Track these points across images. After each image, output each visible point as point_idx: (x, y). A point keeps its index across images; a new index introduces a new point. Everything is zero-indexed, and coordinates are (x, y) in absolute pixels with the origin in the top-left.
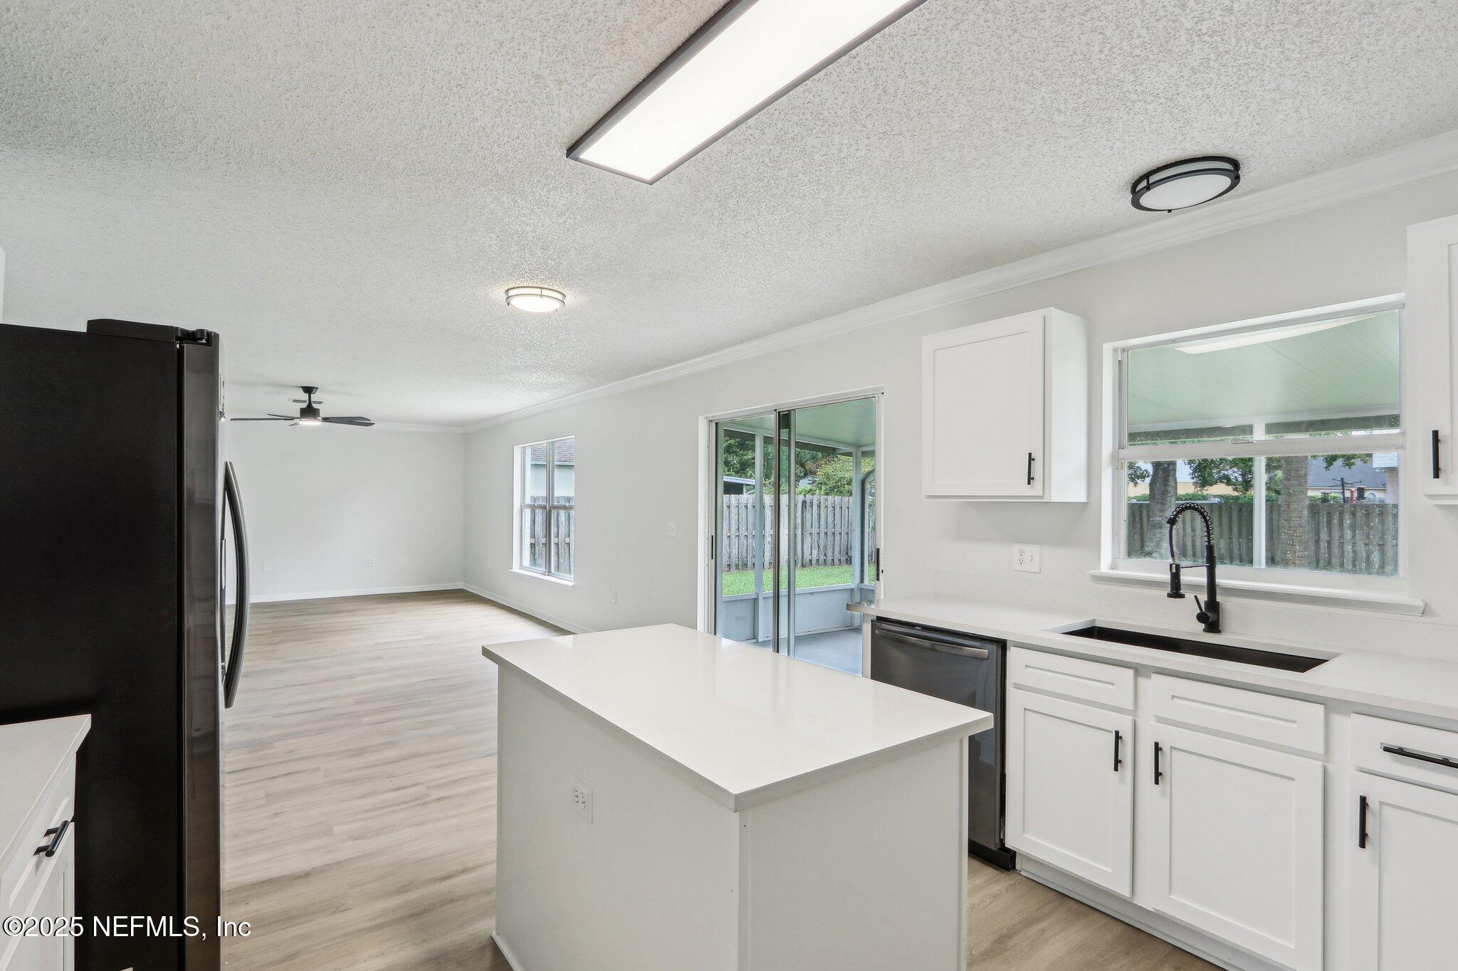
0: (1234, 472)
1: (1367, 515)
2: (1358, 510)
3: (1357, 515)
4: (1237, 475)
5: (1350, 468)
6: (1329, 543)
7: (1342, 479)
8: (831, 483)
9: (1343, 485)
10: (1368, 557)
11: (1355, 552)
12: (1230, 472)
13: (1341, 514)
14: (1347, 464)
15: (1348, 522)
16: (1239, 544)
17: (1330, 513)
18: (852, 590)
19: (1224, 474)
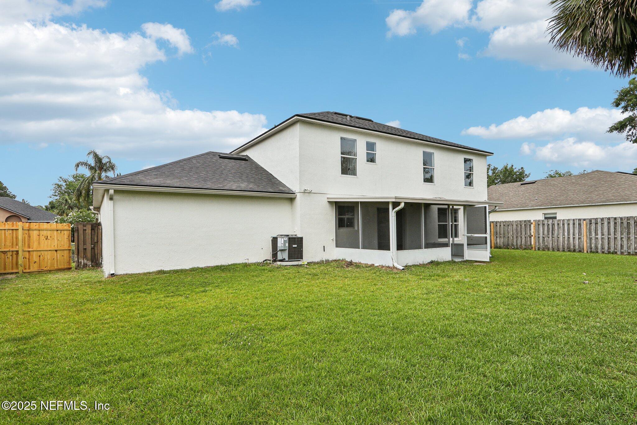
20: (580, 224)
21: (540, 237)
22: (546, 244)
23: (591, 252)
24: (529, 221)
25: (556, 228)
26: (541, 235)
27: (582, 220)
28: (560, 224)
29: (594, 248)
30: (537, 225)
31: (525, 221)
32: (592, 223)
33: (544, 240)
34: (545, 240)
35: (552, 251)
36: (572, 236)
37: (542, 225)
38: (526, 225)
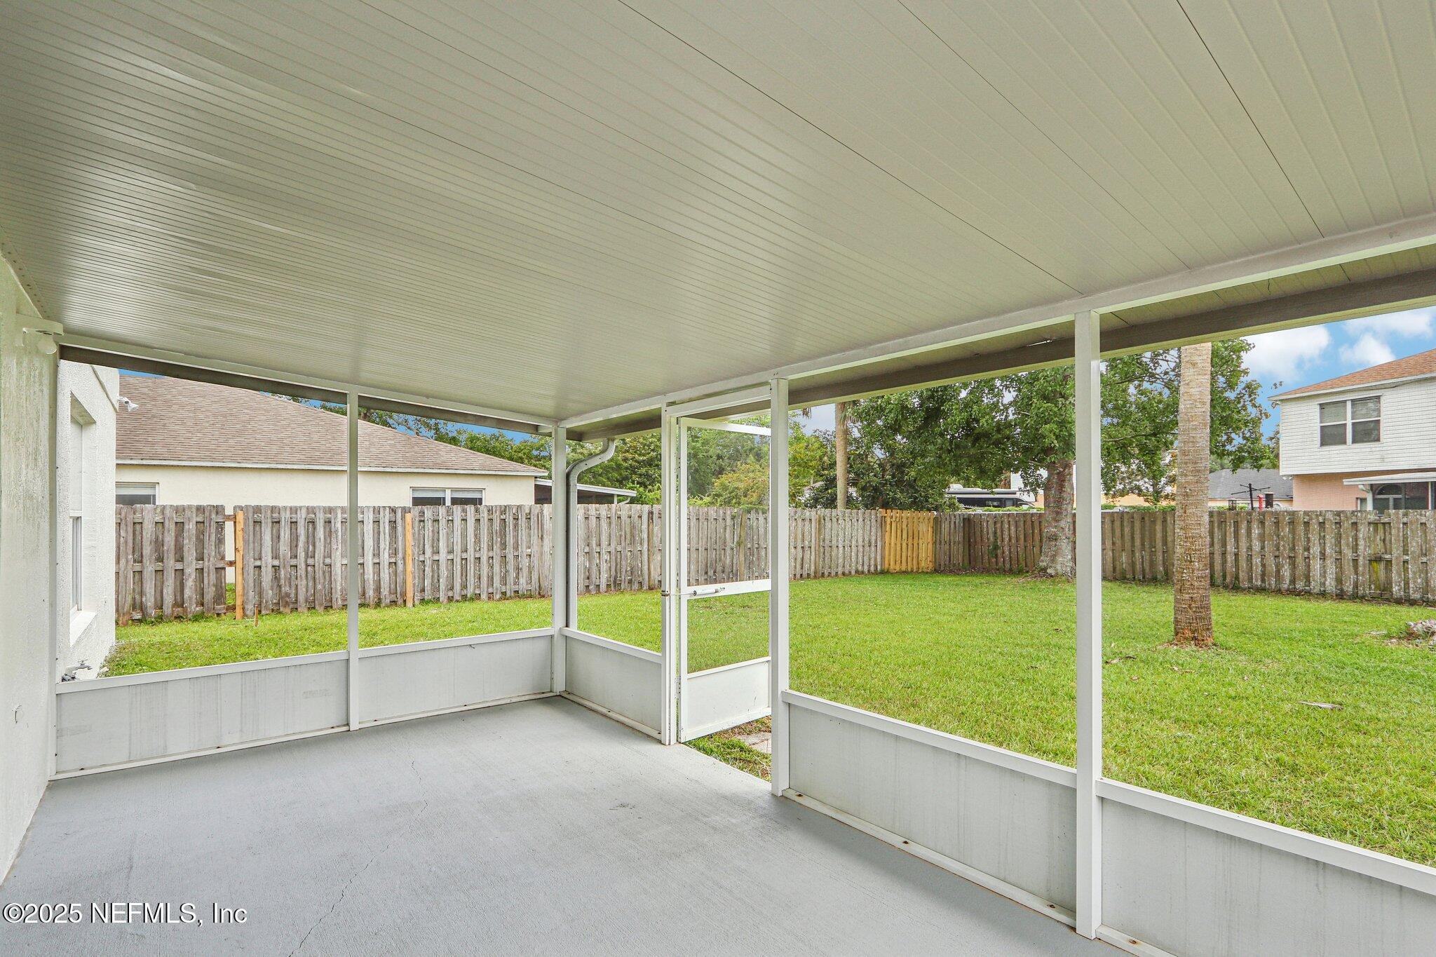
0: (1145, 483)
1: (1277, 524)
2: (1267, 517)
3: (1267, 524)
4: (1149, 486)
5: (1258, 471)
6: (1236, 555)
7: (1250, 485)
8: (726, 495)
9: (1251, 491)
10: (1278, 571)
11: (1263, 565)
12: (1141, 483)
13: (1249, 522)
14: (1255, 467)
15: (1257, 532)
16: (1142, 557)
17: (1237, 522)
18: (552, 636)
19: (1136, 485)
20: (393, 523)
21: (263, 565)
22: (285, 589)
23: (422, 601)
24: (219, 510)
25: (320, 533)
26: (268, 560)
27: (400, 511)
28: (332, 521)
29: (429, 588)
30: (251, 524)
31: (200, 509)
32: (426, 520)
33: (276, 578)
34: (283, 576)
35: (306, 611)
36: (370, 558)
37: (270, 525)
38: (207, 524)
